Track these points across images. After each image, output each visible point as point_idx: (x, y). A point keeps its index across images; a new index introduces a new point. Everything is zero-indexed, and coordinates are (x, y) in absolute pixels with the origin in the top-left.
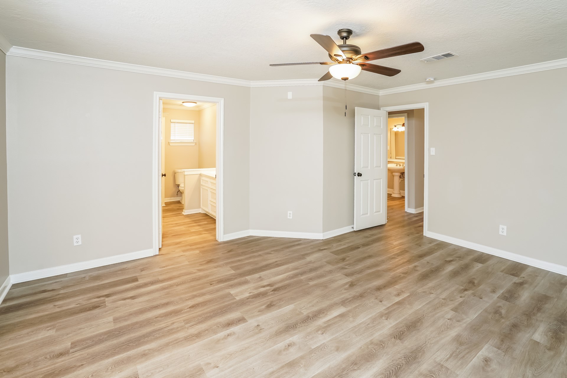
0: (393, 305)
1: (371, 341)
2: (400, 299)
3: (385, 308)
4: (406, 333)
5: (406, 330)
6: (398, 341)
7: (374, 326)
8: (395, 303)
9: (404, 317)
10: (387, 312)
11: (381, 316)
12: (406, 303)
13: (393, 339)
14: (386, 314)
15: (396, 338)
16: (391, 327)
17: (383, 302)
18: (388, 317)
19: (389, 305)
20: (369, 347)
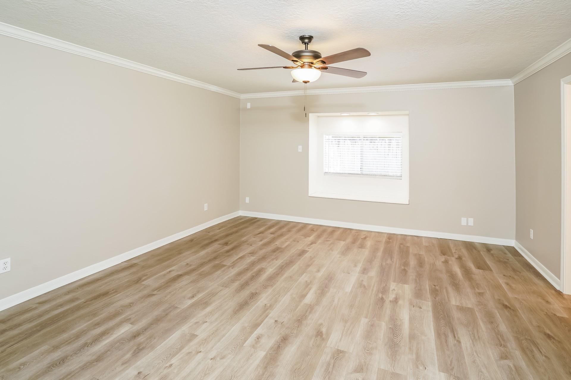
0: (262, 322)
1: (273, 287)
2: (255, 332)
3: (270, 315)
4: (248, 299)
5: (248, 301)
6: (254, 292)
7: (274, 296)
8: (261, 324)
9: (250, 311)
10: (267, 312)
11: (271, 306)
12: (249, 328)
13: (257, 292)
14: (267, 309)
15: (256, 293)
16: (260, 299)
17: (274, 321)
18: (265, 306)
19: (267, 319)
20: (272, 283)
